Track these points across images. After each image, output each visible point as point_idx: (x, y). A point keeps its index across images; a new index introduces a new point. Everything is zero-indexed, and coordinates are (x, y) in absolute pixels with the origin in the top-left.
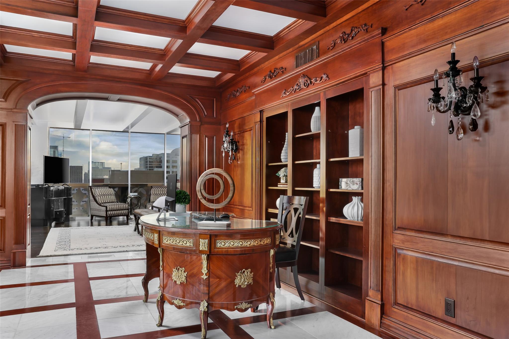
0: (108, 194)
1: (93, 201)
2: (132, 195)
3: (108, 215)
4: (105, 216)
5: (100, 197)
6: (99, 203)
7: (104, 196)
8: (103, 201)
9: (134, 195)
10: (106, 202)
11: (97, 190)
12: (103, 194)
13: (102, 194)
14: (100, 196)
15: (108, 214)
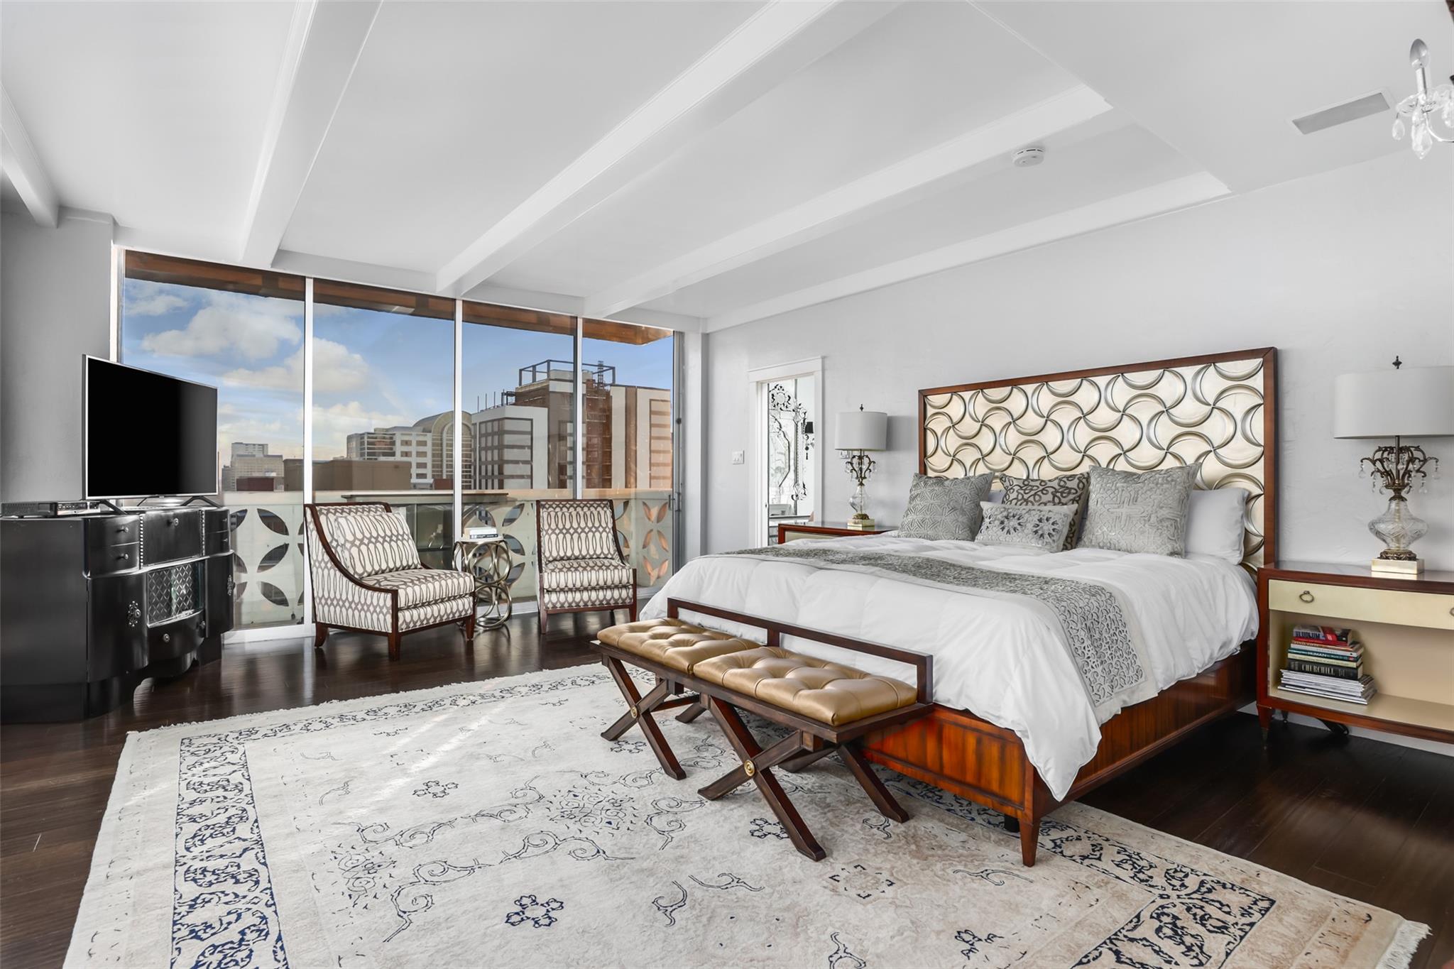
0: (389, 534)
1: (326, 567)
2: (479, 537)
3: (403, 627)
4: (390, 632)
5: (360, 551)
6: (356, 576)
7: (375, 544)
8: (373, 566)
9: (486, 536)
10: (384, 567)
11: (342, 521)
12: (368, 536)
13: (364, 536)
14: (359, 547)
15: (400, 621)
